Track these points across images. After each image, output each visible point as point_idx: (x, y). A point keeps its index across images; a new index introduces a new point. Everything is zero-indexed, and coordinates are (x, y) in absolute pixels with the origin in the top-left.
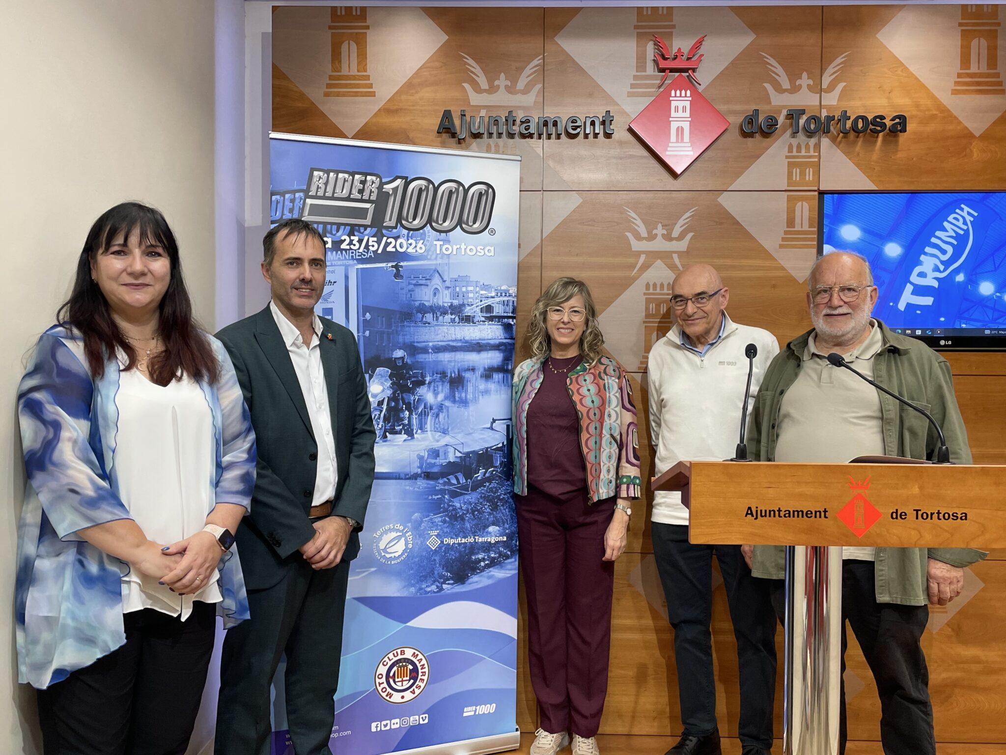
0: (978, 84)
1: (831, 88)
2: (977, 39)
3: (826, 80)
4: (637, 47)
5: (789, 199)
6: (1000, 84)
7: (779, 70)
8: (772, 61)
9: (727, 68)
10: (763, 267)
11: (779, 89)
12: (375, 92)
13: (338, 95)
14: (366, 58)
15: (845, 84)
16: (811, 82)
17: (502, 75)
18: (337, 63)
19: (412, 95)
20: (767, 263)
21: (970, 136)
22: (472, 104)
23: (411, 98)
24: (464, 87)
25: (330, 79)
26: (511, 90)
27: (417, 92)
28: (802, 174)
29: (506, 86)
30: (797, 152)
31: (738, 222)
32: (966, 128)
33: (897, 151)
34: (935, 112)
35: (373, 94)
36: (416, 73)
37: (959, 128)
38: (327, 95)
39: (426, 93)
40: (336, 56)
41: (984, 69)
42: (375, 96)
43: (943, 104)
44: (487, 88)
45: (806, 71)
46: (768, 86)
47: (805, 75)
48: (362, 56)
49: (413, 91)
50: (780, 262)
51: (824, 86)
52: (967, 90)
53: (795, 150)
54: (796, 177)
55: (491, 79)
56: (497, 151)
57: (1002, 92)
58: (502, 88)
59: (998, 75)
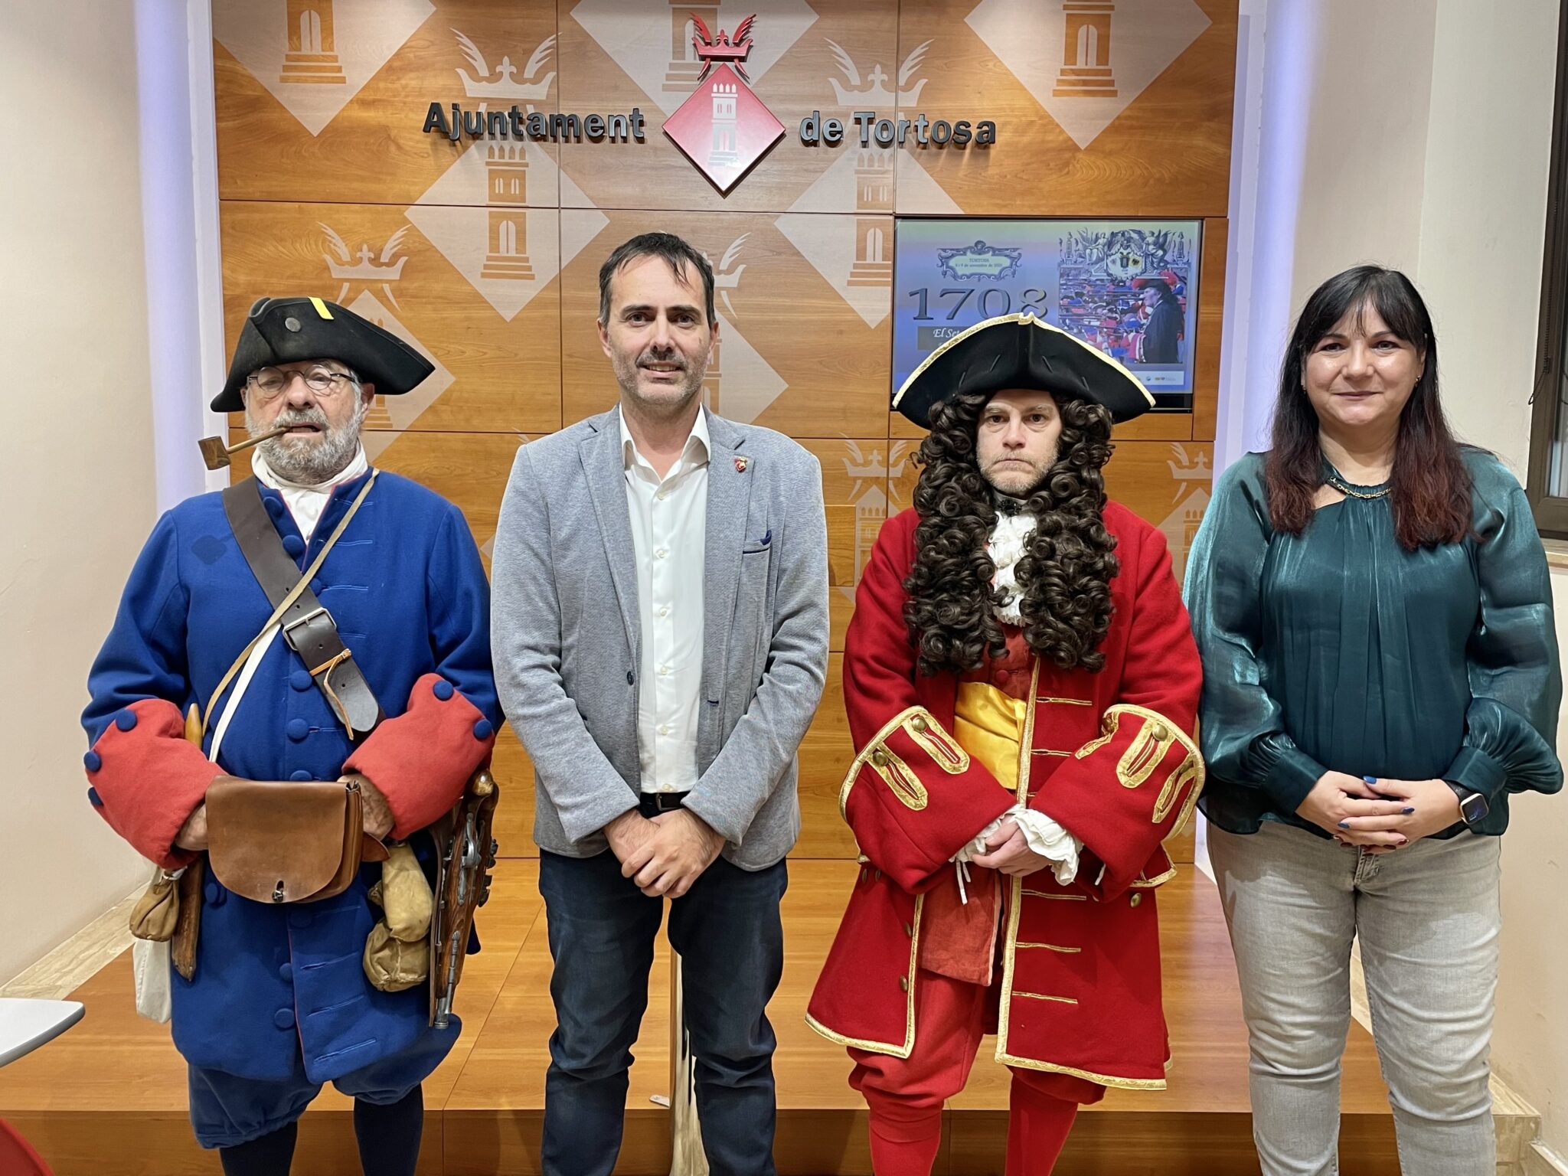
0: (1085, 83)
1: (909, 86)
2: (1086, 26)
3: (904, 75)
4: (674, 26)
5: (859, 223)
6: (1111, 83)
7: (848, 61)
8: (839, 50)
9: (783, 58)
10: (829, 308)
11: (847, 85)
12: (345, 77)
13: (298, 80)
14: (332, 34)
15: (926, 80)
16: (885, 77)
17: (506, 59)
18: (295, 38)
19: (393, 82)
20: (833, 304)
21: (1076, 149)
22: (468, 95)
23: (390, 86)
24: (457, 73)
25: (287, 60)
26: (518, 78)
27: (399, 79)
28: (875, 193)
29: (511, 73)
30: (869, 166)
31: (798, 252)
32: (1070, 139)
33: (987, 166)
34: (1033, 119)
35: (343, 80)
36: (397, 54)
37: (1061, 138)
38: (284, 80)
39: (411, 81)
40: (294, 30)
41: (1093, 65)
42: (345, 83)
43: (1044, 109)
44: (488, 75)
45: (880, 63)
46: (833, 81)
47: (878, 68)
48: (327, 31)
49: (395, 78)
50: (849, 302)
51: (902, 82)
52: (1072, 91)
53: (866, 163)
54: (868, 197)
55: (492, 63)
56: (502, 156)
57: (1114, 93)
58: (506, 75)
59: (1109, 72)
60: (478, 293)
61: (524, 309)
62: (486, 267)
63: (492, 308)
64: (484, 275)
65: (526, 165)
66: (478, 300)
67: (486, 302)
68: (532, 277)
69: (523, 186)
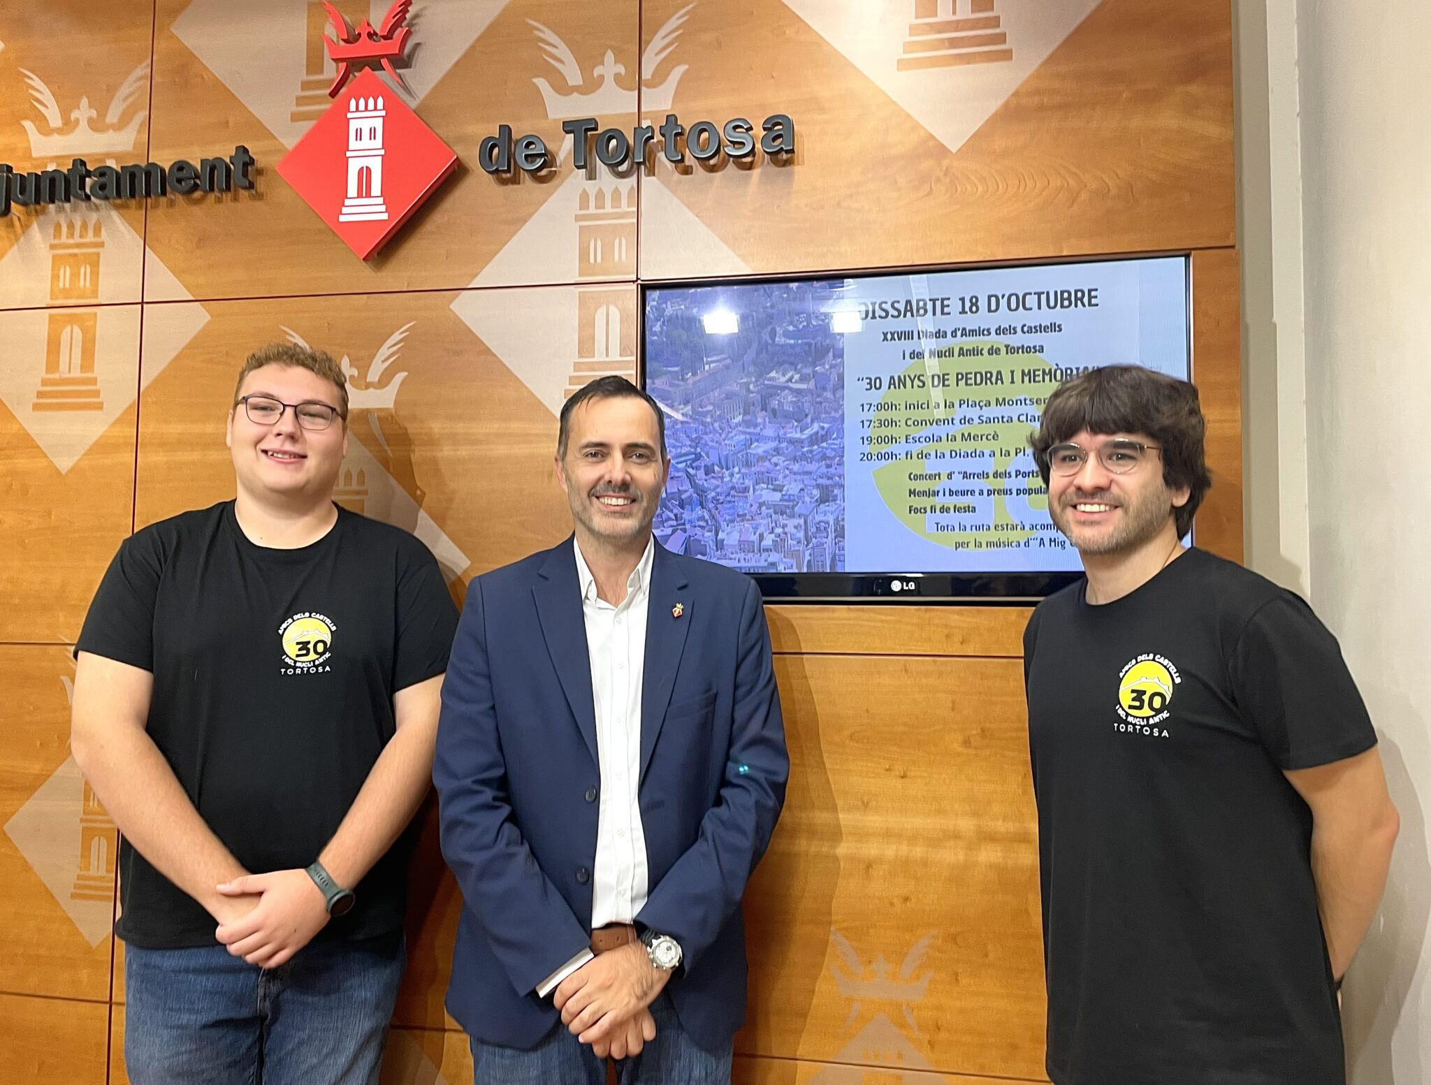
0: (953, 43)
1: (660, 76)
3: (650, 64)
5: (582, 300)
6: (1002, 38)
7: (563, 51)
8: (550, 36)
9: (466, 55)
11: (562, 88)
16: (621, 69)
17: (85, 101)
20: (543, 429)
21: (943, 150)
22: (35, 155)
24: (22, 126)
26: (97, 125)
28: (608, 249)
29: (90, 120)
30: (597, 207)
31: (489, 350)
32: (931, 137)
37: (915, 136)
43: (880, 90)
44: (59, 125)
45: (612, 48)
46: (541, 83)
47: (610, 56)
51: (647, 75)
53: (592, 203)
54: (596, 254)
55: (66, 108)
56: (71, 235)
57: (1007, 55)
58: (83, 123)
59: (995, 22)
60: (28, 435)
61: (85, 454)
62: (40, 394)
63: (45, 456)
64: (37, 407)
65: (102, 245)
66: (27, 443)
67: (38, 447)
68: (99, 406)
69: (95, 275)
